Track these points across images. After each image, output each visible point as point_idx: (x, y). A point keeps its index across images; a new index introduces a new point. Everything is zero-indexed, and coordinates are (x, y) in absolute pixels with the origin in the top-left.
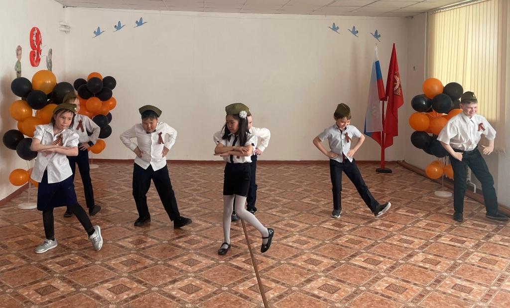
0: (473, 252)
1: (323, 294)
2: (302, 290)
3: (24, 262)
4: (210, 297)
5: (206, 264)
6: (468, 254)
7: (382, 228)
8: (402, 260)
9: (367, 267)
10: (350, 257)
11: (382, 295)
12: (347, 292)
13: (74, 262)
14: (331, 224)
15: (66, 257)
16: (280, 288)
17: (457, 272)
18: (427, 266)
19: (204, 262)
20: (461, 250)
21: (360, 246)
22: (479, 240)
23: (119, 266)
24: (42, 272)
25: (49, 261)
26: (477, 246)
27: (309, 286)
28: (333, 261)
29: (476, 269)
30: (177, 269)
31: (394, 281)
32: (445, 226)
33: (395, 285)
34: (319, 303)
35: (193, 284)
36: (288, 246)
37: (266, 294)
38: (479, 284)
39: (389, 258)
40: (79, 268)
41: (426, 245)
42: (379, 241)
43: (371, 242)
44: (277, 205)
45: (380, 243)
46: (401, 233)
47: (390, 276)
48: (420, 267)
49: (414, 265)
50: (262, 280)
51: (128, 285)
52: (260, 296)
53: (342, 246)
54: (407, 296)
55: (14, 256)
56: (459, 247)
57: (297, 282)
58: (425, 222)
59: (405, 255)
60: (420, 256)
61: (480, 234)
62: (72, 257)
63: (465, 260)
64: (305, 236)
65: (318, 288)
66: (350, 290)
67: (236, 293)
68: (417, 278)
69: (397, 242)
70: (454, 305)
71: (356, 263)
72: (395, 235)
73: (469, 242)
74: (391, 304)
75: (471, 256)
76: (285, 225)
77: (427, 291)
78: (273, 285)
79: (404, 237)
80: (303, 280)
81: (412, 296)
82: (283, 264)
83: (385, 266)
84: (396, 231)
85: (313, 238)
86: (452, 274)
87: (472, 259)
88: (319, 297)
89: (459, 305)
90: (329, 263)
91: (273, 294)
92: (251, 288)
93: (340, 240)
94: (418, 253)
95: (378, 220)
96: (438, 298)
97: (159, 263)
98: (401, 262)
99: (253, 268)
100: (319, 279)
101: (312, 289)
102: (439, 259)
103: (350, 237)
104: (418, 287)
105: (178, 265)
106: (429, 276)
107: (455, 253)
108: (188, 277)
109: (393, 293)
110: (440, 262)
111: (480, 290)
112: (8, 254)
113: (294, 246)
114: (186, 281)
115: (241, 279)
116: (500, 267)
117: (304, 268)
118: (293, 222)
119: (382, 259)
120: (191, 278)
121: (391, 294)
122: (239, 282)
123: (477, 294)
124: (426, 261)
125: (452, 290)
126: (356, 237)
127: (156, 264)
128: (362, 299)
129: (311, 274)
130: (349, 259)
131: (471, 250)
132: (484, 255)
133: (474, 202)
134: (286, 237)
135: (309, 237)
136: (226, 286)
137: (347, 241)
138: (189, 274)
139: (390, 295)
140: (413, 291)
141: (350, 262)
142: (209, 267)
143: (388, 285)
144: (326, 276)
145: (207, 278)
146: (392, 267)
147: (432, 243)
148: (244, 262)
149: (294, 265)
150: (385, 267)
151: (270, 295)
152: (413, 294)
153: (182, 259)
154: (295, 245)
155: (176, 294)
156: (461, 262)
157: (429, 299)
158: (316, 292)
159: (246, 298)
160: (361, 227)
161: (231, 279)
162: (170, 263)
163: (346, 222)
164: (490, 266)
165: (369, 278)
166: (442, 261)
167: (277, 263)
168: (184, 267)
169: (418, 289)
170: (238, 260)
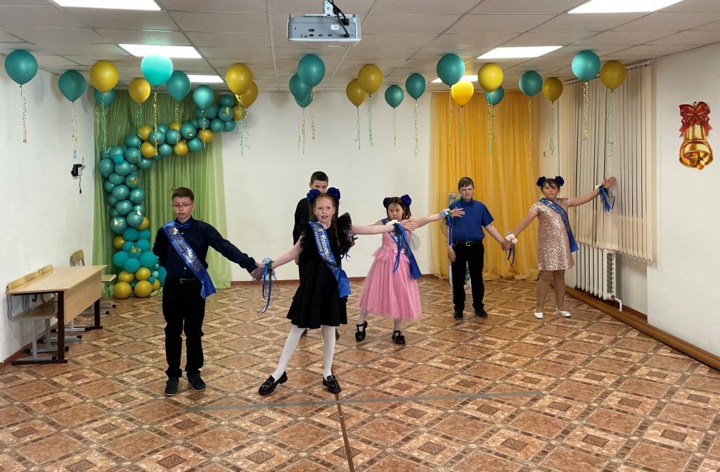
0: (611, 392)
1: (424, 456)
2: (399, 452)
3: (53, 430)
4: (283, 467)
5: (281, 422)
6: (605, 395)
7: (503, 363)
8: (525, 405)
9: (480, 417)
10: (461, 404)
11: (497, 454)
12: (454, 451)
13: (116, 427)
14: (440, 361)
15: (106, 421)
16: (372, 450)
17: (591, 419)
18: (555, 412)
19: (279, 419)
20: (597, 390)
21: (474, 389)
22: (621, 375)
23: (172, 431)
24: (76, 443)
25: (84, 427)
26: (619, 382)
27: (407, 446)
28: (439, 411)
29: (614, 414)
30: (245, 431)
31: (512, 434)
32: (580, 358)
33: (513, 440)
34: (418, 468)
35: (264, 450)
36: (385, 393)
37: (354, 460)
38: (616, 434)
39: (509, 404)
40: (122, 436)
41: (555, 385)
42: (498, 382)
43: (487, 383)
44: (375, 337)
45: (498, 384)
46: (526, 369)
47: (508, 428)
48: (546, 414)
49: (539, 412)
50: (350, 440)
51: (183, 456)
52: (346, 463)
53: (452, 390)
54: (526, 454)
55: (40, 422)
56: (596, 386)
57: (393, 442)
58: (557, 353)
59: (528, 399)
60: (547, 400)
61: (623, 366)
62: (113, 420)
63: (601, 402)
64: (406, 379)
65: (419, 449)
66: (458, 449)
67: (317, 460)
68: (541, 430)
69: (521, 382)
70: (583, 463)
71: (467, 412)
72: (518, 372)
73: (608, 378)
74: (507, 466)
75: (610, 397)
76: (383, 365)
77: (551, 445)
78: (364, 446)
79: (530, 375)
80: (401, 438)
81: (532, 453)
82: (377, 417)
83: (503, 414)
84: (520, 367)
85: (417, 381)
86: (584, 422)
87: (611, 400)
88: (419, 461)
89: (589, 463)
90: (434, 414)
91: (362, 459)
92: (335, 453)
93: (451, 382)
94: (544, 395)
95: (498, 353)
96: (564, 455)
97: (223, 423)
98: (523, 408)
99: (339, 425)
100: (420, 436)
101: (411, 449)
102: (569, 402)
103: (463, 377)
104: (541, 442)
105: (246, 426)
106: (555, 426)
107: (589, 394)
108: (257, 441)
109: (510, 450)
110: (571, 406)
111: (617, 442)
112: (33, 419)
113: (392, 392)
114: (255, 447)
115: (325, 441)
116: (644, 411)
117: (403, 423)
118: (393, 360)
119: (499, 405)
120: (262, 443)
121: (508, 452)
122: (321, 445)
123: (613, 447)
124: (553, 405)
125: (582, 443)
126: (470, 377)
127: (219, 425)
128: (471, 460)
129: (410, 430)
130: (459, 407)
131: (611, 389)
132: (625, 395)
133: (620, 323)
134: (383, 382)
135: (411, 380)
136: (305, 452)
137: (458, 384)
138: (260, 437)
139: (506, 454)
140: (535, 447)
141: (460, 411)
142: (285, 427)
143: (504, 440)
144: (429, 432)
145: (281, 442)
146: (512, 415)
147: (563, 381)
148: (328, 417)
149: (391, 419)
150: (502, 417)
151: (359, 460)
152: (533, 450)
153: (251, 417)
154: (394, 392)
155: (242, 465)
156: (596, 405)
157: (553, 456)
158: (415, 454)
159: (329, 465)
160: (477, 363)
161: (311, 441)
162: (236, 423)
163: (459, 357)
164: (631, 410)
165: (482, 432)
166: (573, 406)
167: (369, 417)
168: (255, 428)
169: (540, 444)
170: (322, 415)
